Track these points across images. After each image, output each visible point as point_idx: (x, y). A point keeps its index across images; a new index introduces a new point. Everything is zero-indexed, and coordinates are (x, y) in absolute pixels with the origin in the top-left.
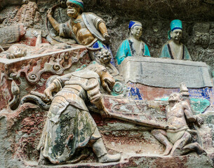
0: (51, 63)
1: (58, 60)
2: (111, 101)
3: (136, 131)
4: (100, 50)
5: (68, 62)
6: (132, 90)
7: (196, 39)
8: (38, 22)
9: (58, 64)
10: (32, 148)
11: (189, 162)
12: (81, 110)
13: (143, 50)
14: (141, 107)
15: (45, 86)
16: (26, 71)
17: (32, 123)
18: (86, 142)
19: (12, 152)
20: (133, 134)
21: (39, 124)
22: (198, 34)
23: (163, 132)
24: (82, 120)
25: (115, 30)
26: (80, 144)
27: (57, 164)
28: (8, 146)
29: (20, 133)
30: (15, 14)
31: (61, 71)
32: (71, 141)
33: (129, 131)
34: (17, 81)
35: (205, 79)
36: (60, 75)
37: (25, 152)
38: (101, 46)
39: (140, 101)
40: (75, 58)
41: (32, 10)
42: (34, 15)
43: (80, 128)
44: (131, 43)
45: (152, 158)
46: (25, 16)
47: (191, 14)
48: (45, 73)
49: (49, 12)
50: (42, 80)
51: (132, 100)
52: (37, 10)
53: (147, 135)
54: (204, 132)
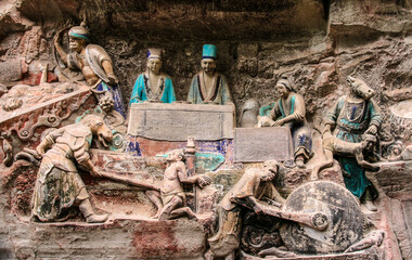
0: (46, 116)
1: (53, 111)
2: (105, 158)
3: (130, 191)
4: (104, 93)
5: (67, 112)
6: (131, 144)
7: (240, 65)
8: (44, 51)
9: (53, 115)
10: (27, 204)
11: (178, 227)
12: (67, 172)
13: (162, 87)
14: (138, 165)
15: (39, 141)
16: (17, 129)
17: (26, 180)
18: (71, 203)
19: (9, 208)
20: (126, 194)
21: (32, 181)
22: (242, 59)
23: (157, 193)
24: (67, 181)
25: (132, 59)
26: (65, 205)
27: (45, 222)
28: (4, 201)
29: (15, 190)
30: (19, 43)
31: (57, 123)
32: (58, 202)
33: (122, 191)
34: (9, 139)
35: (225, 129)
36: (57, 127)
37: (20, 208)
38: (105, 88)
39: (139, 157)
40: (75, 106)
41: (36, 38)
42: (39, 44)
43: (66, 190)
44: (146, 79)
45: (137, 221)
46: (28, 46)
47: (236, 30)
48: (38, 127)
49: (56, 38)
50: (36, 135)
51: (129, 157)
52: (42, 37)
53: (141, 195)
54: (205, 194)
